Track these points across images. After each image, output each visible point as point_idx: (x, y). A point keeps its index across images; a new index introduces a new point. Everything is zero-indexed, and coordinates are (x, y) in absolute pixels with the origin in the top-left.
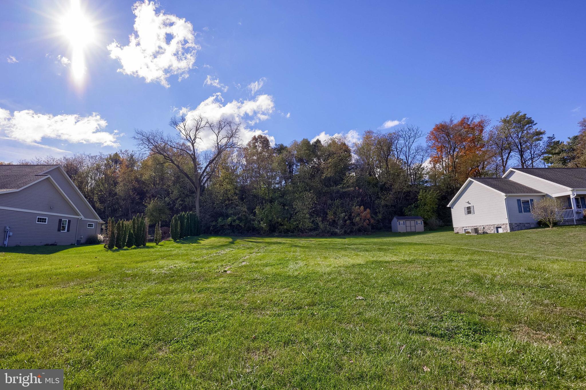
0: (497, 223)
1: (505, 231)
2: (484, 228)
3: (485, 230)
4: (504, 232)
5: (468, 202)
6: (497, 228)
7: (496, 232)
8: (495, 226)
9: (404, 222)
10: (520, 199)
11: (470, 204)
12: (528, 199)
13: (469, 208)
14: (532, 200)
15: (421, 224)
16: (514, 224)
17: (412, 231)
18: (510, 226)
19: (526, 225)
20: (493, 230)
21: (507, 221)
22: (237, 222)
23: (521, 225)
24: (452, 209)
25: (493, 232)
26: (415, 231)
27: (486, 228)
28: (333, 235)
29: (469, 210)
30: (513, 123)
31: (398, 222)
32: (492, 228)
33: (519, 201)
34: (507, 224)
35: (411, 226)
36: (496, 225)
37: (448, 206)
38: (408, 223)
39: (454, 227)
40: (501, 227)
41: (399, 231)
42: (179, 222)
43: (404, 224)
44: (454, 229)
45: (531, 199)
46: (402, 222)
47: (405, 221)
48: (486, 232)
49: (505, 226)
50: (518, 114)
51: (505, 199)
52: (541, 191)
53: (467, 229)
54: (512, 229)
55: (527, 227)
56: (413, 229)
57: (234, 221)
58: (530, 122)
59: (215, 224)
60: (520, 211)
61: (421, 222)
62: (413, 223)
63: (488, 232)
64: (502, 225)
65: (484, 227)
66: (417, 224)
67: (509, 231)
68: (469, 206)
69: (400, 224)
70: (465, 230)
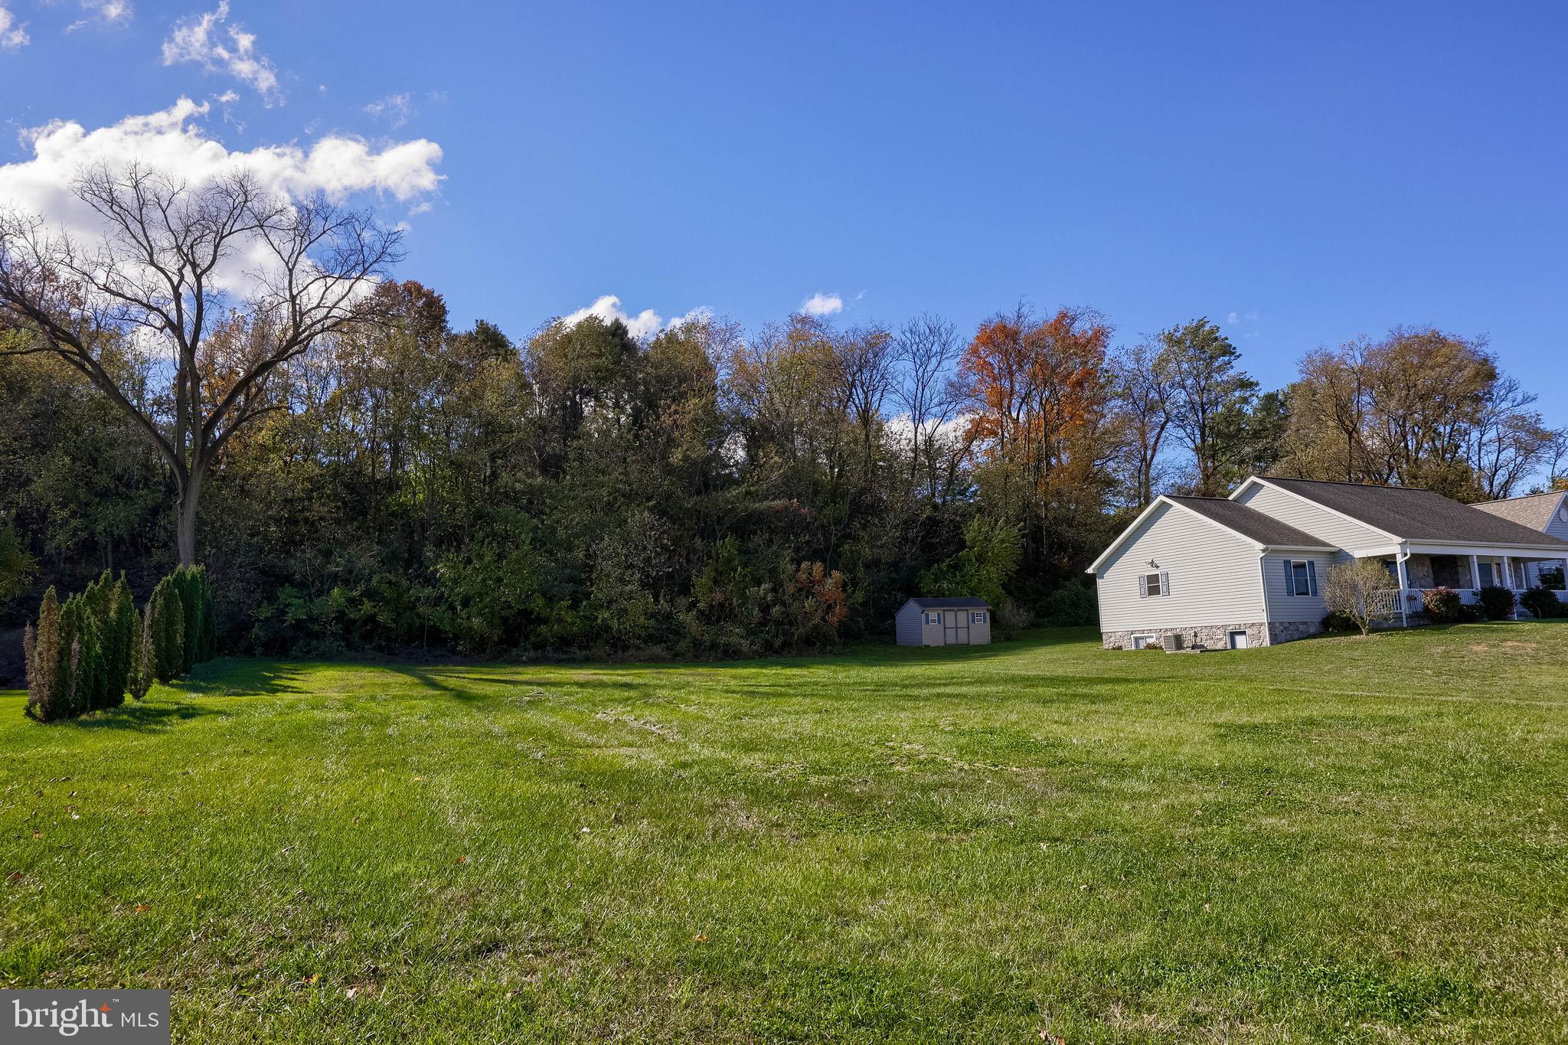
0: (1234, 621)
1: (1255, 644)
2: (1196, 636)
3: (1198, 640)
4: (1253, 646)
5: (1153, 561)
6: (1233, 635)
7: (1229, 647)
8: (1228, 631)
9: (939, 615)
10: (1289, 559)
11: (1157, 567)
12: (1304, 560)
13: (1153, 579)
14: (1311, 563)
15: (985, 621)
16: (1278, 625)
17: (960, 642)
18: (1270, 630)
19: (1302, 628)
20: (1221, 639)
21: (1264, 618)
22: (367, 607)
23: (1291, 627)
24: (1099, 581)
25: (1220, 646)
26: (966, 642)
27: (1202, 635)
28: (729, 656)
29: (1153, 586)
30: (1189, 347)
31: (923, 616)
32: (1220, 634)
33: (1287, 563)
34: (1262, 624)
35: (957, 628)
36: (1231, 627)
37: (1090, 571)
38: (950, 617)
39: (1103, 630)
40: (1244, 633)
41: (925, 642)
43: (939, 622)
44: (1104, 637)
45: (1311, 560)
46: (932, 613)
47: (941, 613)
48: (1202, 646)
49: (1255, 630)
50: (1201, 325)
51: (1261, 558)
52: (1327, 541)
53: (1142, 638)
54: (1275, 639)
55: (1302, 632)
56: (963, 639)
57: (353, 602)
58: (1228, 350)
59: (269, 615)
60: (1290, 593)
61: (985, 614)
62: (962, 616)
63: (1208, 644)
64: (1247, 626)
65: (1195, 632)
66: (973, 622)
67: (1267, 642)
68: (1155, 572)
69: (927, 623)
70: (1137, 639)
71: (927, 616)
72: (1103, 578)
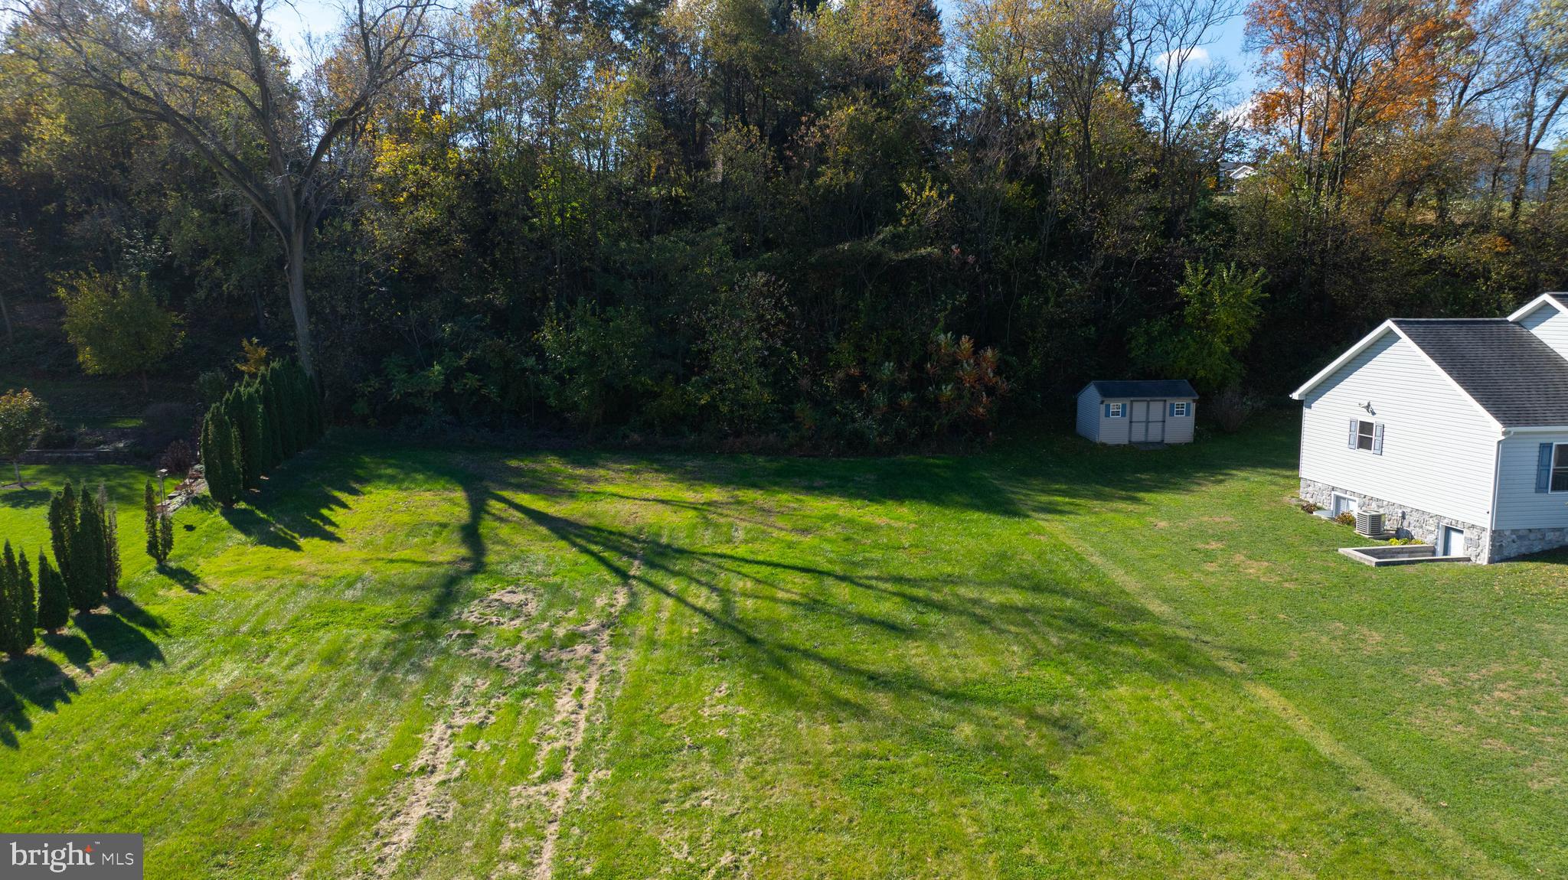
0: (1453, 514)
1: (1471, 554)
2: (1403, 517)
3: (1406, 523)
4: (1467, 554)
5: (1369, 405)
6: (1448, 530)
7: (1441, 544)
8: (1444, 523)
9: (1124, 406)
10: (1549, 441)
11: (1374, 414)
13: (1366, 427)
15: (1188, 414)
18: (1493, 540)
20: (1431, 532)
21: (1486, 518)
24: (1306, 411)
25: (1429, 538)
27: (1411, 520)
29: (1365, 436)
31: (1103, 407)
32: (1432, 525)
33: (1545, 447)
34: (1484, 530)
35: (1147, 422)
36: (1446, 521)
37: (1295, 396)
38: (1139, 408)
39: (1302, 475)
40: (1461, 532)
41: (1102, 438)
42: (234, 432)
43: (1124, 415)
44: (1302, 483)
46: (1115, 405)
47: (1128, 404)
48: (1408, 532)
49: (1475, 533)
51: (1498, 446)
53: (1344, 501)
54: (1495, 555)
56: (1155, 435)
60: (1541, 487)
61: (1188, 405)
62: (1156, 409)
63: (1416, 534)
64: (1466, 526)
65: (1404, 514)
66: (1172, 414)
67: (1485, 556)
68: (1368, 418)
69: (1107, 415)
70: (1338, 499)
71: (1108, 407)
72: (1310, 407)
